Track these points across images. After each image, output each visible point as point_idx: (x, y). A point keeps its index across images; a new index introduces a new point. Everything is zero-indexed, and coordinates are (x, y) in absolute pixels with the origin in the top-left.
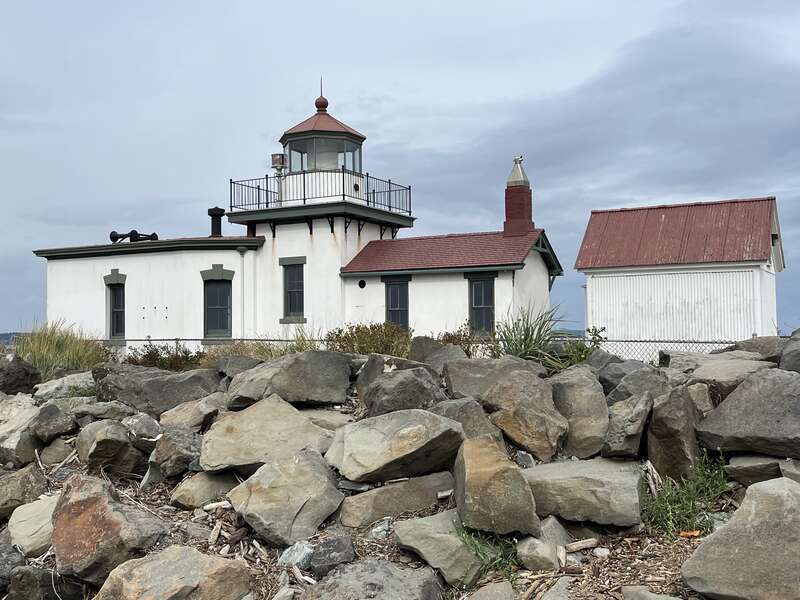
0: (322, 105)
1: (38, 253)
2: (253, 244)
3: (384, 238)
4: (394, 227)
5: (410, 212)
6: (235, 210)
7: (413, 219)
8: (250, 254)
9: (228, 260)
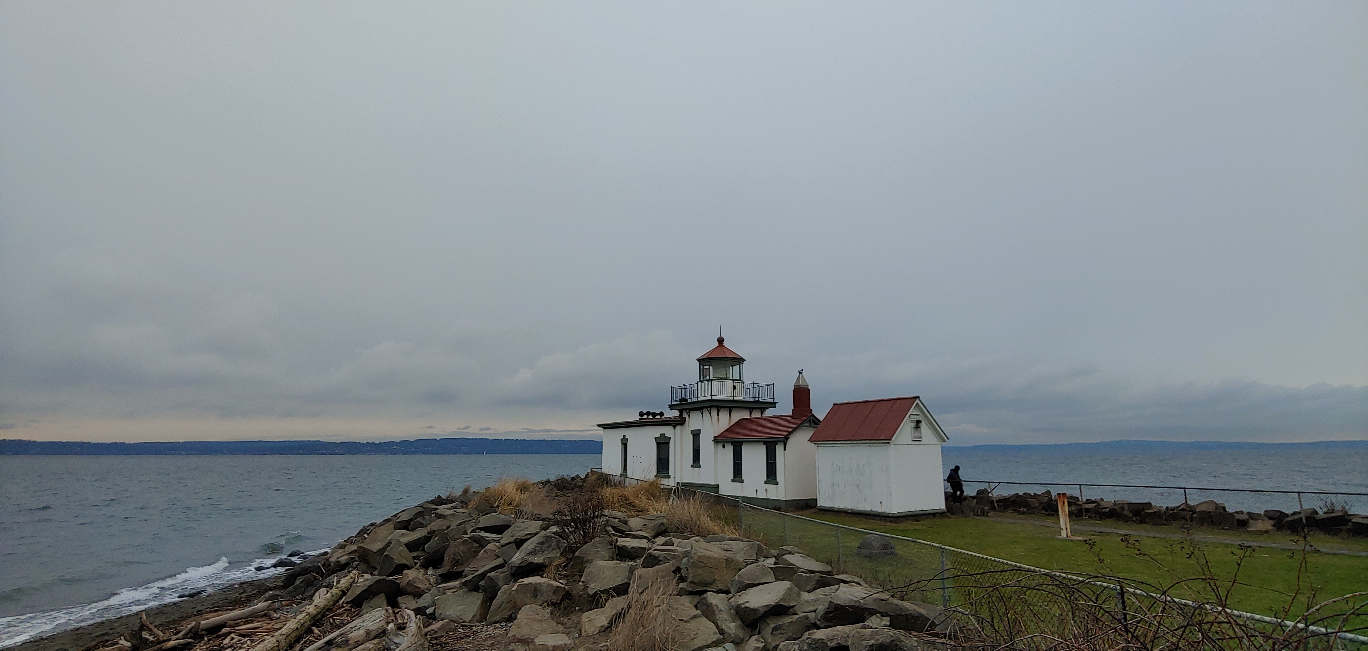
0: (721, 340)
1: (599, 426)
2: (679, 422)
3: (763, 416)
4: (762, 410)
5: (774, 399)
6: (673, 403)
7: (776, 403)
8: (678, 427)
9: (668, 431)
